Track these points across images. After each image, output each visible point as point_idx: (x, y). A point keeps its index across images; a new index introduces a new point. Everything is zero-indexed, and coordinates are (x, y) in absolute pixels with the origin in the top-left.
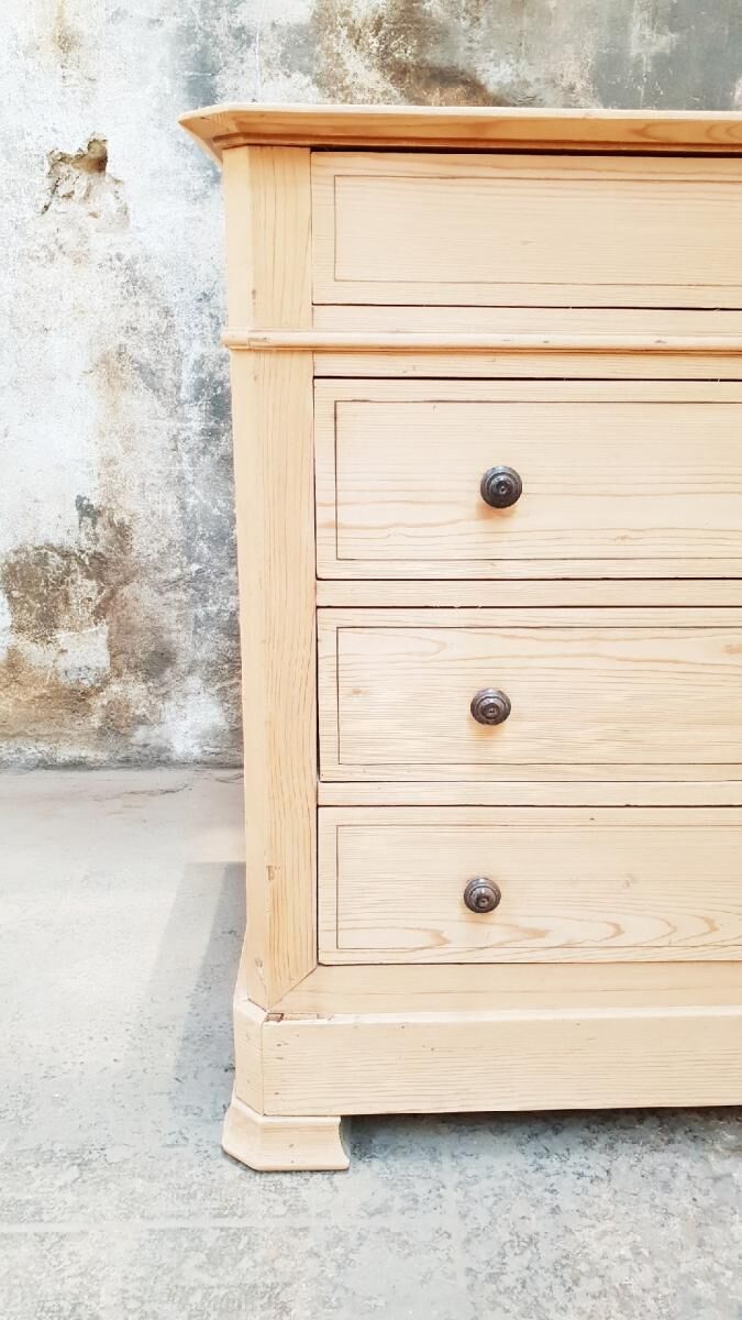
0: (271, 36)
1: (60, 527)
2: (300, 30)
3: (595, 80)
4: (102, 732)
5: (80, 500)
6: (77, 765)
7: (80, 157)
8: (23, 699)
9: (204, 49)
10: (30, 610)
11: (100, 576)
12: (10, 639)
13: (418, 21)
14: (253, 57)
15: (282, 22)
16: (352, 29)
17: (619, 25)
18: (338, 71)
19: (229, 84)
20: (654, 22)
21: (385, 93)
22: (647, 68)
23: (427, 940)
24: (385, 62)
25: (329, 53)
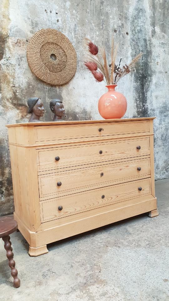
13: (17, 98)
16: (7, 99)
17: (45, 98)
18: (5, 105)
20: (49, 98)
21: (13, 107)
24: (12, 103)
25: (4, 102)
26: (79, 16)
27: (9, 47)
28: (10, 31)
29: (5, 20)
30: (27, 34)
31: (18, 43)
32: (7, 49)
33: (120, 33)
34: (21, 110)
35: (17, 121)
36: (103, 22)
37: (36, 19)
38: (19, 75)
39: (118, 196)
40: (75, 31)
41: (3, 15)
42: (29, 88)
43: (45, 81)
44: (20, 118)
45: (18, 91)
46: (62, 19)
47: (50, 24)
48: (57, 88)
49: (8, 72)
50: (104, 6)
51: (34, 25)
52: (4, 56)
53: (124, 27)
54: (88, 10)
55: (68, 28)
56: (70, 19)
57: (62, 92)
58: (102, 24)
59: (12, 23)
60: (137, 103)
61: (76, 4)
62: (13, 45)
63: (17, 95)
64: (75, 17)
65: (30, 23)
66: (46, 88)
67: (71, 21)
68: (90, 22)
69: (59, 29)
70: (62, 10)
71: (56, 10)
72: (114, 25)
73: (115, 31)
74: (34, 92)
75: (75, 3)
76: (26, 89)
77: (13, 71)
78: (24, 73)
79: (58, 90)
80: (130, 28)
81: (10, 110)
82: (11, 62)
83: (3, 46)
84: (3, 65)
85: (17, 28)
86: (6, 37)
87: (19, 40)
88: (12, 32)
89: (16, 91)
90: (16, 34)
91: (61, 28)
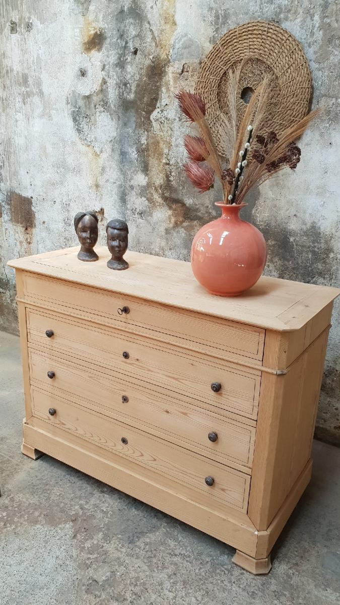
0: (138, 188)
2: (144, 187)
7: (99, 212)
9: (124, 190)
13: (170, 187)
14: (134, 192)
15: (140, 184)
16: (155, 188)
18: (152, 198)
19: (129, 199)
21: (163, 204)
23: (47, 417)
24: (163, 196)
25: (150, 193)
27: (167, 84)
28: (174, 49)
29: (168, 27)
30: (203, 47)
31: (183, 72)
32: (164, 89)
34: (175, 210)
35: (166, 230)
37: (228, 5)
40: (325, 6)
41: (166, 18)
44: (171, 225)
45: (173, 174)
47: (258, 8)
49: (161, 136)
51: (220, 19)
52: (158, 105)
55: (306, 3)
59: (179, 30)
62: (175, 81)
63: (170, 181)
65: (212, 18)
77: (170, 132)
81: (158, 207)
82: (168, 114)
84: (155, 121)
85: (185, 38)
86: (165, 65)
87: (186, 66)
88: (176, 50)
89: (171, 172)
90: (182, 54)
91: (286, 9)
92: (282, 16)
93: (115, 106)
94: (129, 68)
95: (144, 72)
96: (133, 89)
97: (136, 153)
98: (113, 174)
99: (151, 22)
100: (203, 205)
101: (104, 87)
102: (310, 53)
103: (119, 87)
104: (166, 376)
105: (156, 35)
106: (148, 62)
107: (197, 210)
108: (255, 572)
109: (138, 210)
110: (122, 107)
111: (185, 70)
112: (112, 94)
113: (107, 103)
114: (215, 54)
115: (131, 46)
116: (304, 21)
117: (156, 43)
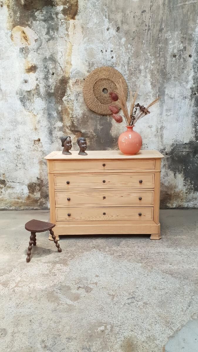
0: (58, 128)
1: (34, 180)
2: (61, 127)
3: (94, 131)
4: (39, 205)
5: (37, 177)
6: (36, 209)
7: (37, 140)
8: (30, 201)
9: (51, 129)
10: (31, 190)
11: (39, 186)
12: (28, 194)
13: (74, 126)
14: (56, 130)
15: (59, 126)
16: (67, 127)
17: (96, 126)
19: (54, 133)
20: (100, 125)
21: (71, 133)
22: (100, 130)
23: (65, 219)
24: (71, 130)
25: (64, 129)
26: (133, 49)
27: (69, 86)
28: (72, 73)
29: (68, 66)
30: (84, 74)
31: (76, 82)
32: (68, 88)
33: (180, 57)
34: (77, 135)
36: (160, 50)
37: (93, 60)
38: (77, 108)
39: (118, 216)
40: (129, 64)
41: (67, 62)
42: (84, 117)
43: (96, 112)
45: (75, 121)
46: (116, 55)
47: (105, 62)
48: (108, 116)
49: (68, 106)
50: (163, 33)
51: (91, 65)
52: (66, 94)
53: (187, 49)
54: (144, 42)
55: (122, 62)
56: (124, 54)
57: (112, 120)
58: (158, 52)
59: (73, 67)
60: (196, 128)
61: (132, 39)
62: (73, 85)
63: (74, 124)
64: (129, 51)
65: (87, 64)
66: (98, 118)
67: (125, 56)
68: (146, 53)
69: (113, 64)
70: (118, 47)
71: (111, 48)
72: (173, 50)
73: (175, 56)
74: (88, 121)
75: (131, 37)
76: (81, 119)
77: (72, 105)
78: (81, 106)
79: (108, 118)
80: (194, 50)
82: (71, 98)
83: (65, 86)
84: (65, 101)
85: (77, 70)
86: (68, 79)
87: (77, 80)
88: (73, 74)
89: (74, 120)
90: (75, 76)
91: (115, 63)
92: (114, 65)
93: (44, 95)
94: (50, 80)
95: (58, 82)
96: (53, 88)
97: (56, 114)
98: (45, 123)
99: (60, 63)
100: (89, 132)
101: (38, 87)
102: (125, 77)
103: (46, 87)
104: (121, 184)
105: (63, 68)
106: (60, 78)
107: (87, 134)
108: (158, 239)
109: (59, 137)
110: (48, 95)
111: (77, 81)
112: (42, 90)
113: (40, 94)
114: (91, 76)
115: (51, 72)
116: (122, 68)
117: (63, 71)
